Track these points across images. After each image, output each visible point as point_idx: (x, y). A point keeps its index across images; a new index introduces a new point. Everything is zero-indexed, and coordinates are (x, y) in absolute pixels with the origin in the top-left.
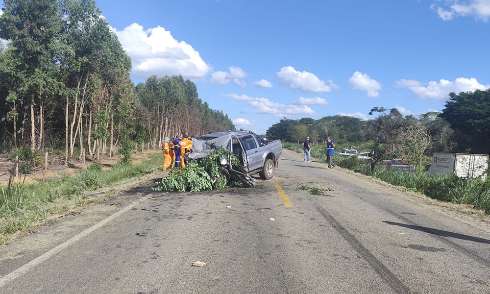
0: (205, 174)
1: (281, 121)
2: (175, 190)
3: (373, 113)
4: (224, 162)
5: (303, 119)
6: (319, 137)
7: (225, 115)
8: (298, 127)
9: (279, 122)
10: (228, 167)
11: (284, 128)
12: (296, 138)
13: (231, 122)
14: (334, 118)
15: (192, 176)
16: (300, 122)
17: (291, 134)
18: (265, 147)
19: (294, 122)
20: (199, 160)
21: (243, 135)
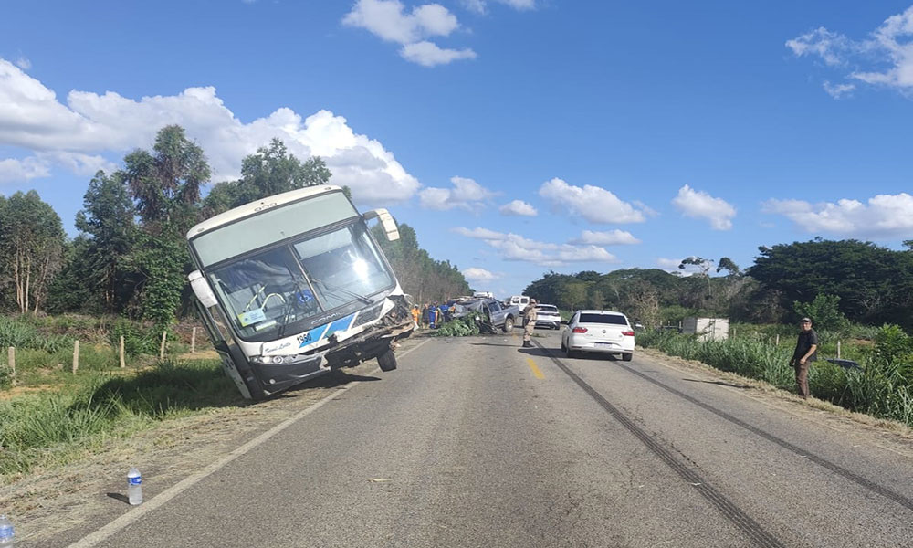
0: (465, 326)
1: (546, 276)
2: (446, 335)
3: (685, 265)
4: (478, 318)
5: (582, 273)
6: (606, 301)
7: (452, 267)
8: (571, 286)
9: (543, 278)
10: (480, 322)
11: (550, 287)
12: (569, 303)
13: (463, 277)
14: (630, 272)
15: (457, 327)
16: (577, 277)
17: (560, 296)
18: (506, 310)
19: (567, 279)
20: (460, 318)
21: (490, 302)
